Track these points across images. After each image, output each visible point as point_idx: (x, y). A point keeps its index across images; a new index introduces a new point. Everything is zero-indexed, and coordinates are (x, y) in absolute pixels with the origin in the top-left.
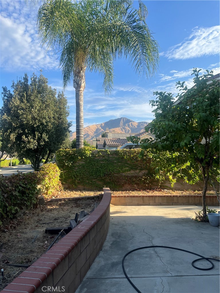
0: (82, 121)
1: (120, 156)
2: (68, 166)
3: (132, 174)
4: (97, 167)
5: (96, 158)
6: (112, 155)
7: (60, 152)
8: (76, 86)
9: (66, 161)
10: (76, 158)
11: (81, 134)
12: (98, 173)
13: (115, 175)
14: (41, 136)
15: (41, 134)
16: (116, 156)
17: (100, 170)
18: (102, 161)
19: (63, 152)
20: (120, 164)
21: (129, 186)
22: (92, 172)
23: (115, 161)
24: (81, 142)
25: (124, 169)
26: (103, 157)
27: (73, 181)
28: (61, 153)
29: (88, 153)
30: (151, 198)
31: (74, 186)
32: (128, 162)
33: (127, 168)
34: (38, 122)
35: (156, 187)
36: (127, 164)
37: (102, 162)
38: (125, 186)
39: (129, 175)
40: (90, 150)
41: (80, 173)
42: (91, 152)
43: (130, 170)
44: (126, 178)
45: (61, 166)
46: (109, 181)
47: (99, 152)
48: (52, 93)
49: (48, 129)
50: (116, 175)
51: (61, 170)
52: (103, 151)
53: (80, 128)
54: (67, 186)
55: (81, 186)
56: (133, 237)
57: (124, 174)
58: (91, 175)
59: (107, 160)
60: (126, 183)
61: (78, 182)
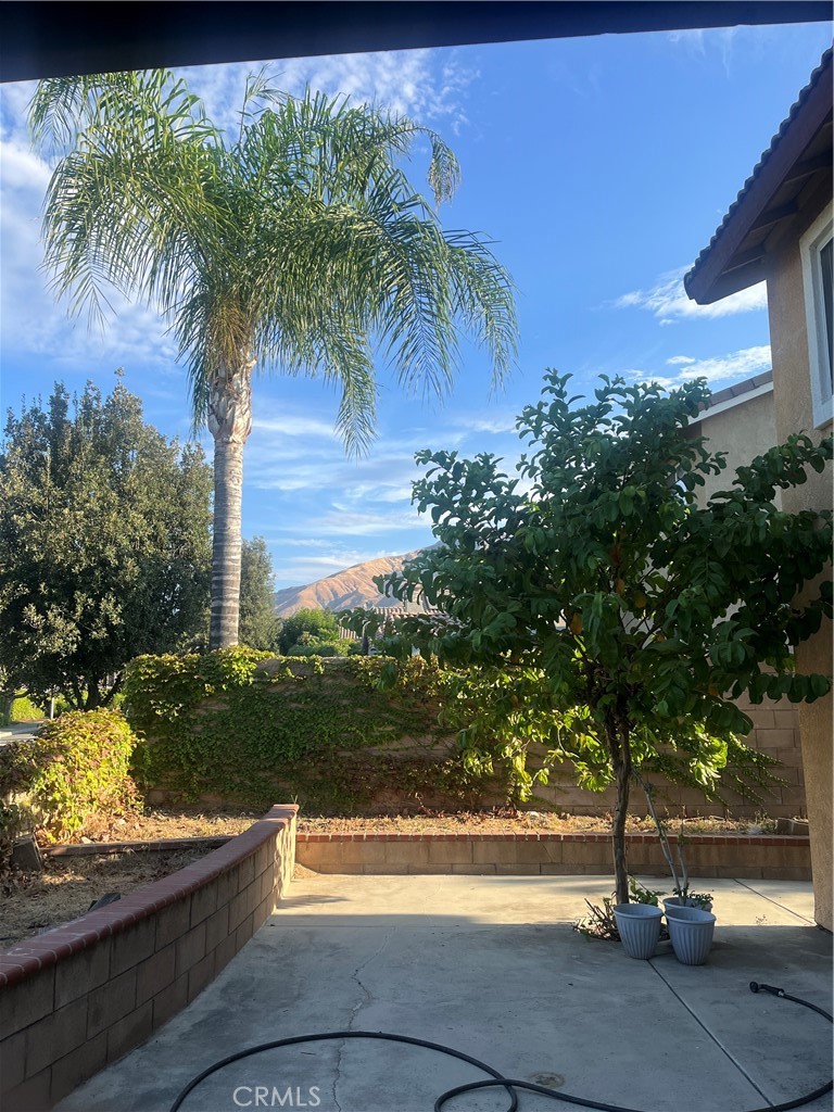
0: (234, 550)
1: (361, 679)
2: (165, 717)
3: (405, 752)
4: (276, 725)
5: (272, 690)
6: (333, 677)
7: (137, 668)
8: (216, 426)
9: (157, 699)
10: (197, 688)
11: (228, 600)
12: (277, 746)
13: (342, 754)
14: (97, 608)
15: (98, 599)
16: (346, 683)
17: (285, 734)
18: (296, 701)
19: (149, 667)
20: (360, 711)
21: (396, 799)
22: (255, 745)
23: (345, 702)
24: (227, 629)
25: (378, 730)
26: (300, 683)
27: (181, 777)
28: (141, 670)
29: (243, 670)
30: (459, 844)
31: (185, 795)
32: (394, 705)
33: (390, 728)
34: (89, 556)
35: (500, 802)
36: (389, 710)
37: (294, 705)
38: (381, 798)
39: (394, 754)
40: (252, 660)
41: (210, 748)
42: (253, 666)
43: (399, 737)
44: (384, 767)
45: (141, 720)
46: (319, 778)
47: (283, 666)
48: (153, 450)
49: (125, 582)
50: (348, 754)
51: (139, 736)
52: (298, 662)
53: (226, 578)
54: (158, 796)
55: (211, 798)
56: (299, 996)
57: (377, 751)
58: (250, 756)
59: (314, 698)
60: (381, 786)
61: (200, 782)
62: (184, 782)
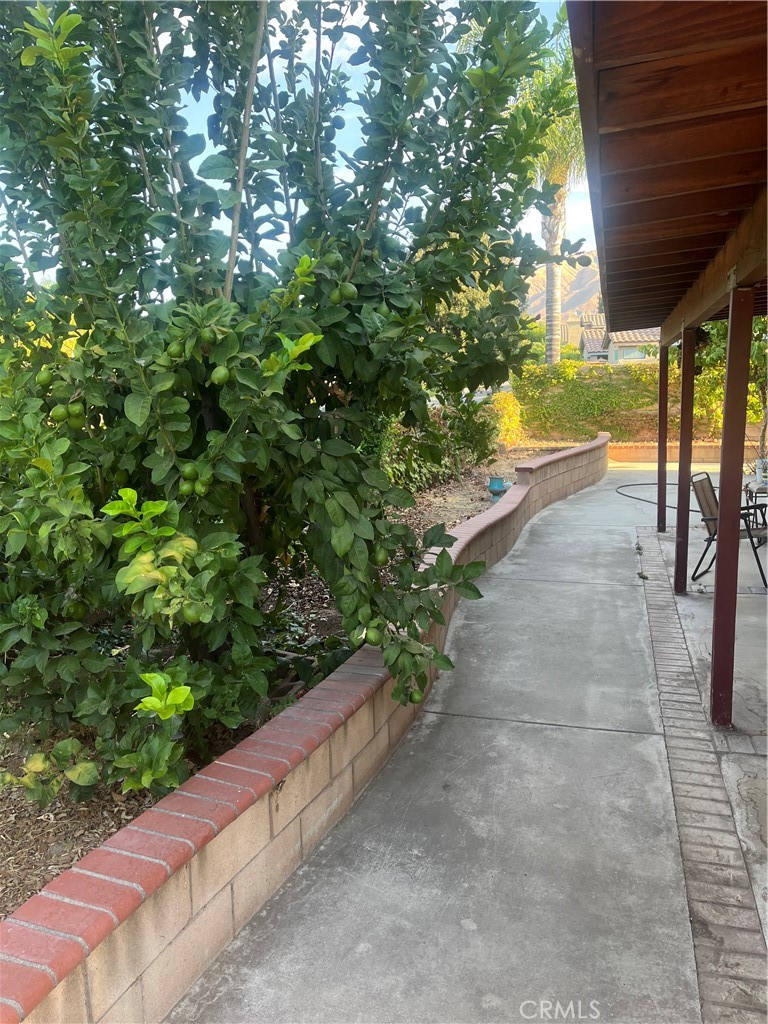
0: (558, 307)
1: (632, 375)
2: (533, 397)
4: (588, 399)
5: (586, 382)
6: (617, 374)
8: (547, 235)
9: (529, 387)
10: (548, 381)
12: (588, 409)
13: (622, 412)
16: (625, 377)
17: (593, 403)
18: (598, 387)
20: (632, 391)
22: (577, 409)
23: (623, 387)
24: (555, 350)
25: (641, 401)
26: (600, 378)
27: (541, 424)
29: (571, 372)
33: (647, 400)
35: (705, 434)
36: (647, 391)
37: (597, 389)
38: (641, 434)
39: (649, 412)
41: (555, 410)
42: (576, 370)
43: (652, 404)
44: (644, 418)
45: (521, 397)
46: (610, 424)
47: (591, 370)
50: (625, 413)
51: (522, 405)
52: (599, 367)
53: (554, 322)
54: (531, 434)
55: (555, 434)
57: (640, 411)
58: (575, 414)
59: (608, 385)
60: (643, 428)
61: (551, 427)
62: (543, 427)
